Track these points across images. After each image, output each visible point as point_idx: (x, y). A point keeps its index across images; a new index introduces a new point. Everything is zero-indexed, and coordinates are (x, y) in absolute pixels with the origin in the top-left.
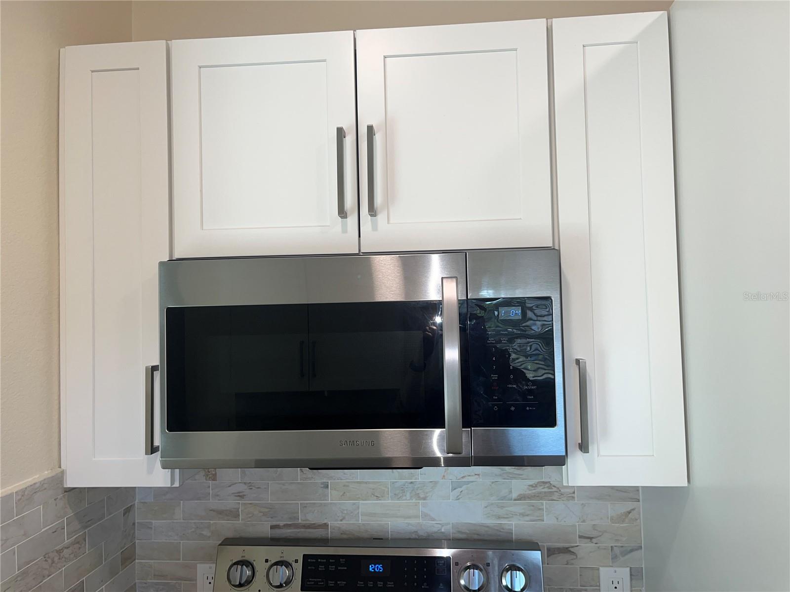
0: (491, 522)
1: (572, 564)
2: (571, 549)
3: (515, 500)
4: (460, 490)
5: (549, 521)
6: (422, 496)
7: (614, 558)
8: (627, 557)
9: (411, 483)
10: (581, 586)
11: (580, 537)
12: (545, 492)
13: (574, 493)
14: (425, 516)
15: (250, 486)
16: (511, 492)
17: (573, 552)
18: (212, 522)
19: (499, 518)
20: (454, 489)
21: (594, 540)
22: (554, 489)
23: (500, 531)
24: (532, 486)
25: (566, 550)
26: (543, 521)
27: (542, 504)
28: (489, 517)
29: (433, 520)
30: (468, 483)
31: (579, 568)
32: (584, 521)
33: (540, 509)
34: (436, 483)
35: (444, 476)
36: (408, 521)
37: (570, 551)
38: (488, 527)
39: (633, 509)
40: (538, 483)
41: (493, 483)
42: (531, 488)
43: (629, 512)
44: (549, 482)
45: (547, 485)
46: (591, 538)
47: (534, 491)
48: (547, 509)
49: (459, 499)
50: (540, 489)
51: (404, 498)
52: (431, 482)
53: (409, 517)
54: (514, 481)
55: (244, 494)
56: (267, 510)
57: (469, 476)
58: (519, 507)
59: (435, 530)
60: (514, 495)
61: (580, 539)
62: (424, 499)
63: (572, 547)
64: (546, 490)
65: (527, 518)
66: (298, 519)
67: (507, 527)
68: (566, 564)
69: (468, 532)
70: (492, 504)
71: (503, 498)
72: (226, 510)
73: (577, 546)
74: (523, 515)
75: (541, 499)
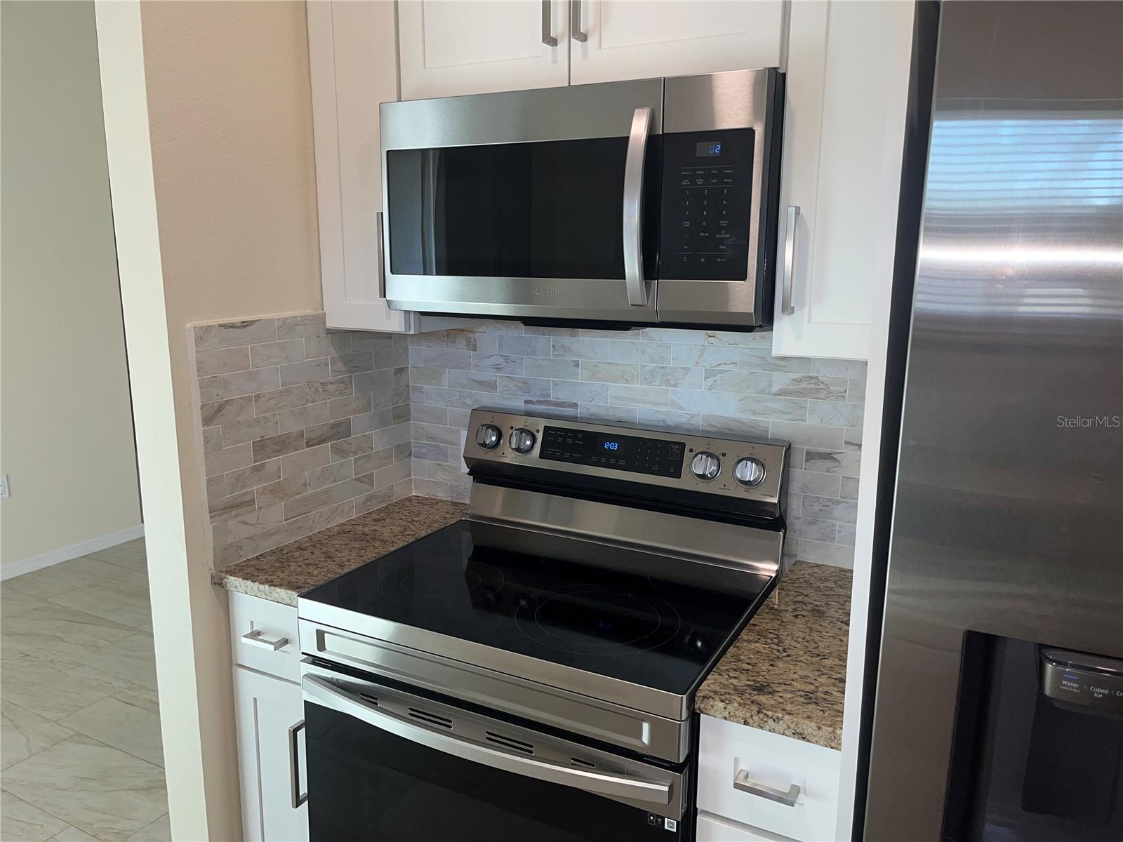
0: (746, 417)
1: (834, 472)
2: (835, 456)
3: (774, 395)
4: (715, 379)
5: (811, 421)
6: (672, 382)
9: (662, 367)
10: (841, 497)
11: (847, 443)
12: (811, 389)
13: (845, 391)
14: (674, 404)
15: (507, 358)
16: (771, 385)
17: (836, 459)
18: (473, 392)
19: (755, 413)
20: (707, 378)
22: (822, 386)
23: (755, 429)
24: (796, 380)
25: (828, 456)
26: (805, 420)
27: (806, 402)
28: (742, 411)
29: (682, 409)
30: (724, 372)
31: (841, 478)
32: (853, 426)
33: (802, 407)
34: (687, 370)
35: (697, 363)
36: (656, 408)
37: (833, 458)
38: (741, 422)
40: (803, 377)
41: (751, 373)
42: (794, 382)
44: (817, 377)
45: (814, 381)
46: (859, 446)
47: (798, 387)
48: (810, 407)
49: (711, 390)
50: (804, 385)
51: (654, 383)
52: (683, 368)
53: (658, 404)
54: (776, 374)
55: (502, 366)
56: (522, 385)
57: (725, 364)
58: (777, 404)
59: (684, 420)
60: (775, 389)
61: (847, 446)
62: (675, 385)
63: (836, 453)
64: (811, 386)
65: (786, 417)
66: (550, 396)
67: (763, 425)
68: (827, 472)
69: (719, 426)
70: (748, 397)
71: (762, 392)
72: (486, 382)
73: (842, 453)
74: (782, 412)
75: (805, 396)
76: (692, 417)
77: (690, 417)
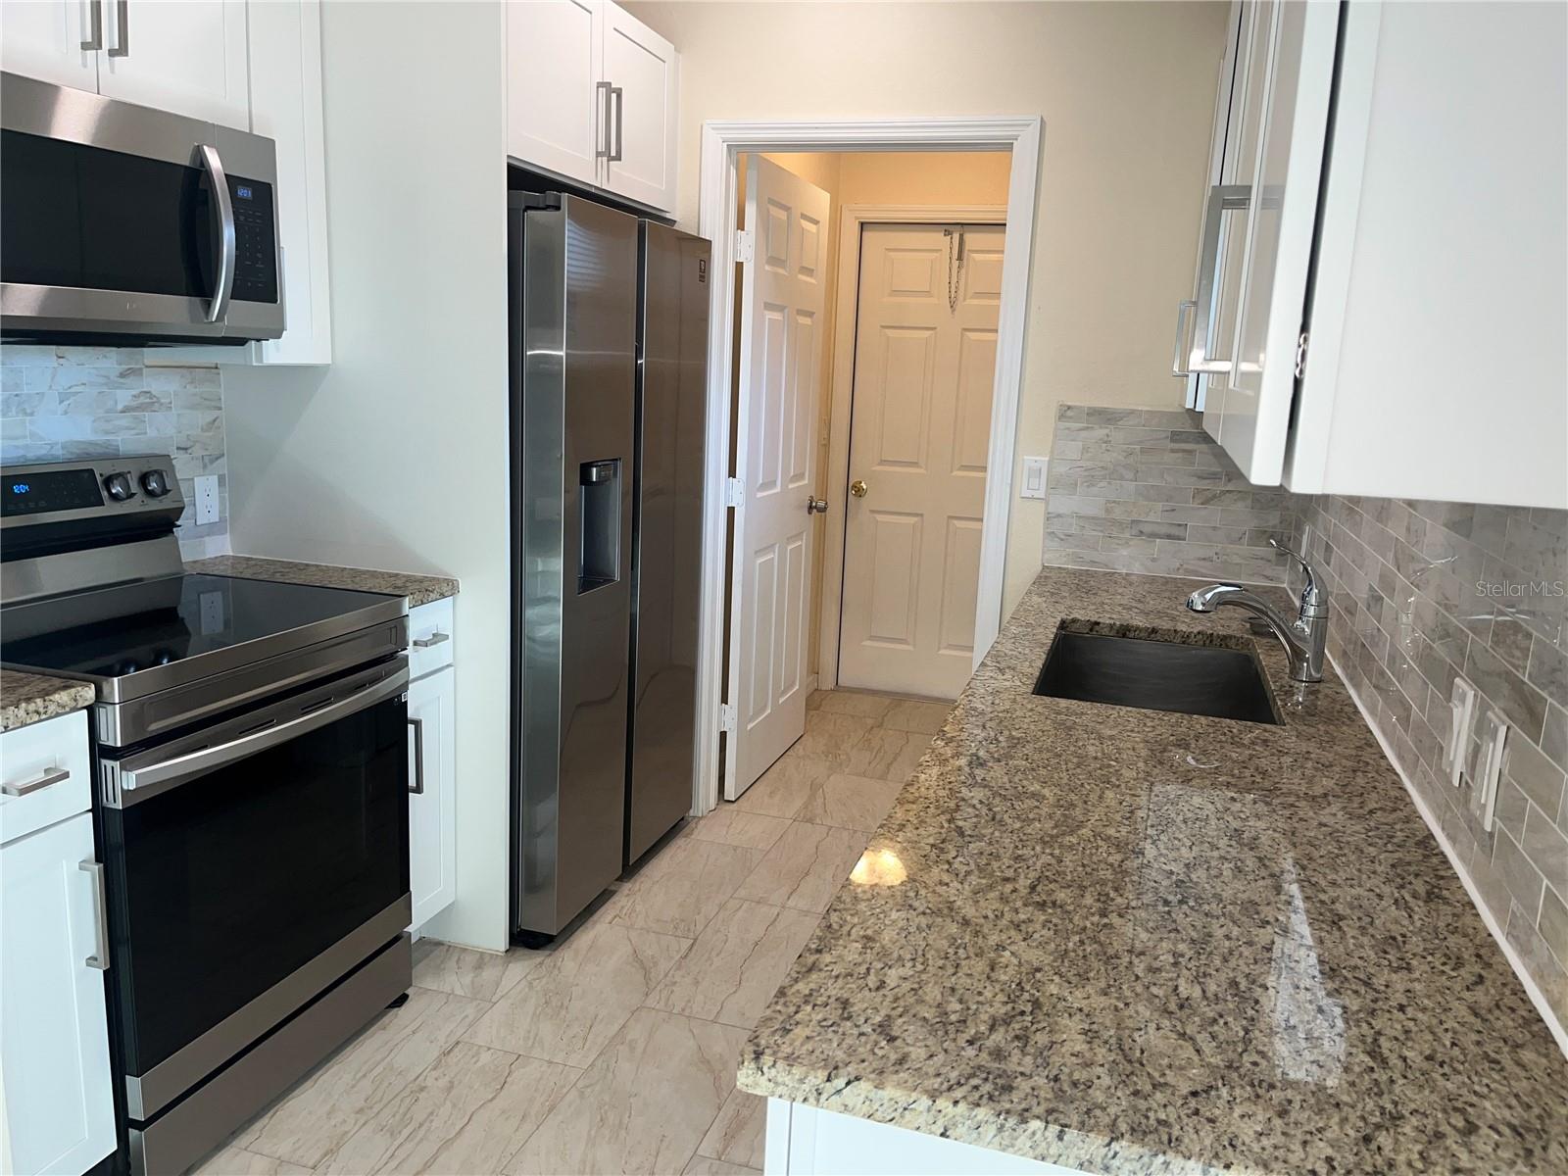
0: (100, 438)
3: (122, 412)
4: (66, 402)
5: (151, 433)
6: (28, 411)
7: (205, 466)
8: (215, 465)
9: (17, 395)
12: (147, 403)
13: (171, 403)
14: (33, 435)
16: (116, 403)
19: (107, 433)
20: (61, 402)
21: (189, 451)
22: (155, 400)
23: (108, 449)
24: (135, 396)
26: (146, 433)
27: (145, 416)
28: (98, 433)
29: (42, 439)
30: (75, 394)
32: (180, 432)
33: (143, 421)
34: (43, 394)
35: (51, 387)
36: (16, 443)
38: (97, 444)
39: (217, 418)
41: (100, 393)
42: (134, 398)
43: (214, 421)
44: (150, 392)
45: (148, 395)
46: (186, 449)
48: (149, 421)
50: (143, 400)
51: (10, 414)
52: (38, 394)
53: (17, 438)
54: (118, 392)
58: (125, 421)
59: (43, 452)
60: (120, 407)
61: (178, 451)
62: (32, 414)
64: (148, 400)
65: (133, 432)
67: (115, 443)
69: (78, 451)
70: (99, 418)
73: (176, 458)
74: (128, 428)
75: (143, 411)
76: (52, 447)
77: (49, 447)
